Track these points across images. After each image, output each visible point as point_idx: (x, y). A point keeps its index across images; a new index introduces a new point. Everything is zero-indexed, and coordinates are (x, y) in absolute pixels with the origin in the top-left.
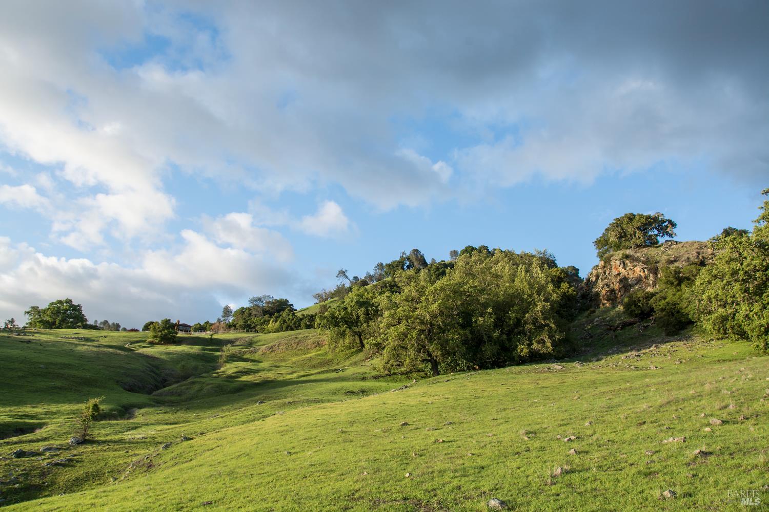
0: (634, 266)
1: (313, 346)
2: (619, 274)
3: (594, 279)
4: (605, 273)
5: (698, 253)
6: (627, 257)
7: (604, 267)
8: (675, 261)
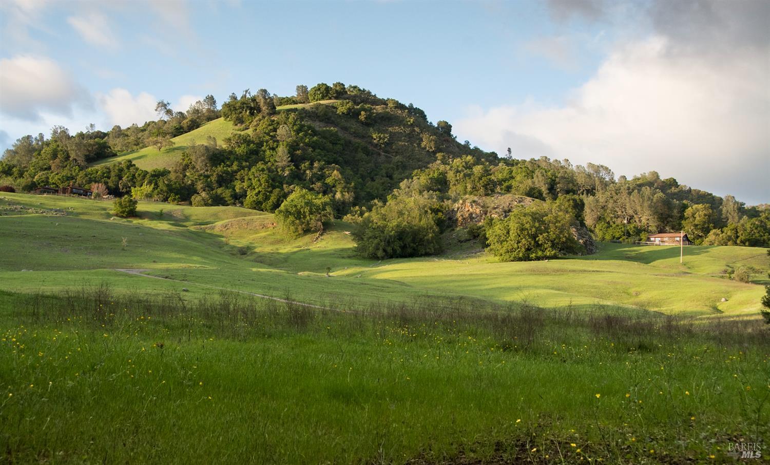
0: (476, 208)
1: (261, 227)
2: (469, 211)
3: (456, 209)
4: (462, 208)
5: (510, 204)
6: (474, 202)
7: (462, 204)
8: (497, 208)
